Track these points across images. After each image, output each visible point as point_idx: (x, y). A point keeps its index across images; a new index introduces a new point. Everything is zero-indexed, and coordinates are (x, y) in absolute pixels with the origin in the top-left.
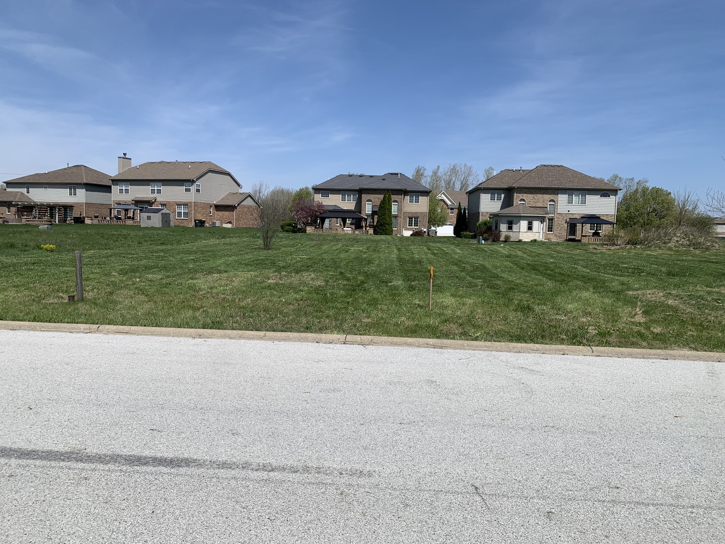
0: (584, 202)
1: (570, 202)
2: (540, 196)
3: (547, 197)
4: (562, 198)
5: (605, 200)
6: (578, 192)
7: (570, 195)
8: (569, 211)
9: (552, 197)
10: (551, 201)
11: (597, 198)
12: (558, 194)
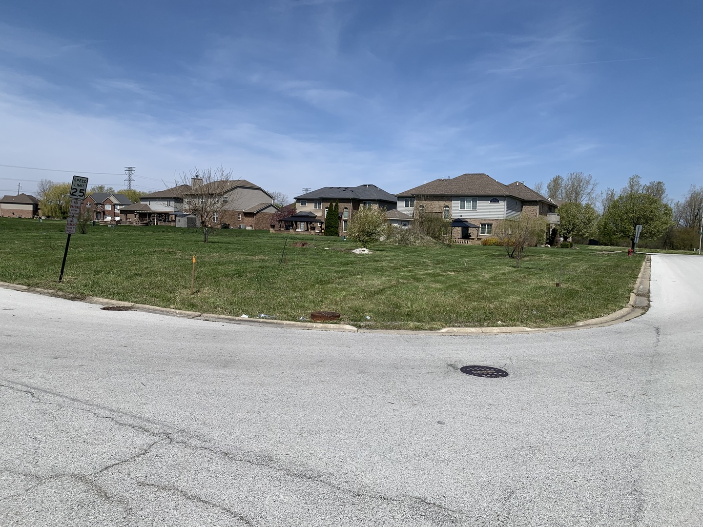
0: (474, 208)
1: (462, 207)
2: (437, 202)
3: (442, 203)
4: (455, 204)
5: (495, 205)
6: (468, 199)
7: (463, 201)
8: (461, 216)
9: (447, 203)
10: (445, 207)
11: (487, 203)
12: (452, 201)
